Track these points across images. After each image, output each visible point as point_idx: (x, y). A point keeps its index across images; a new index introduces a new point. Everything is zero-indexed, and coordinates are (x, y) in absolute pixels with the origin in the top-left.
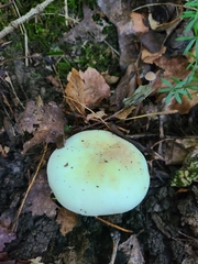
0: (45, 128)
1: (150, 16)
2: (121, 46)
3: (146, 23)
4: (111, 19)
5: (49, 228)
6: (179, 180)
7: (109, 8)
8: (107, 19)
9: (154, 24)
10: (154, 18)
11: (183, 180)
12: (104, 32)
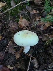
0: (14, 26)
1: (37, 10)
2: (31, 16)
3: (36, 11)
4: (29, 11)
5: (13, 58)
6: (46, 44)
7: (28, 9)
8: (28, 11)
9: (38, 12)
10: (38, 11)
11: (47, 44)
12: (27, 13)
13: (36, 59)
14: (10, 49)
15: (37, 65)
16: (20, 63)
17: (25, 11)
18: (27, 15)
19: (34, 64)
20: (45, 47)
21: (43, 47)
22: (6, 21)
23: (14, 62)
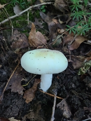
1: (59, 20)
2: (50, 30)
7: (44, 17)
8: (44, 21)
9: (61, 22)
10: (61, 20)
11: (83, 71)
12: (43, 25)
13: (65, 102)
14: (14, 84)
15: (67, 112)
16: (35, 111)
17: (40, 21)
18: (42, 27)
19: (63, 111)
20: (79, 79)
21: (76, 79)
22: (6, 38)
23: (23, 111)
